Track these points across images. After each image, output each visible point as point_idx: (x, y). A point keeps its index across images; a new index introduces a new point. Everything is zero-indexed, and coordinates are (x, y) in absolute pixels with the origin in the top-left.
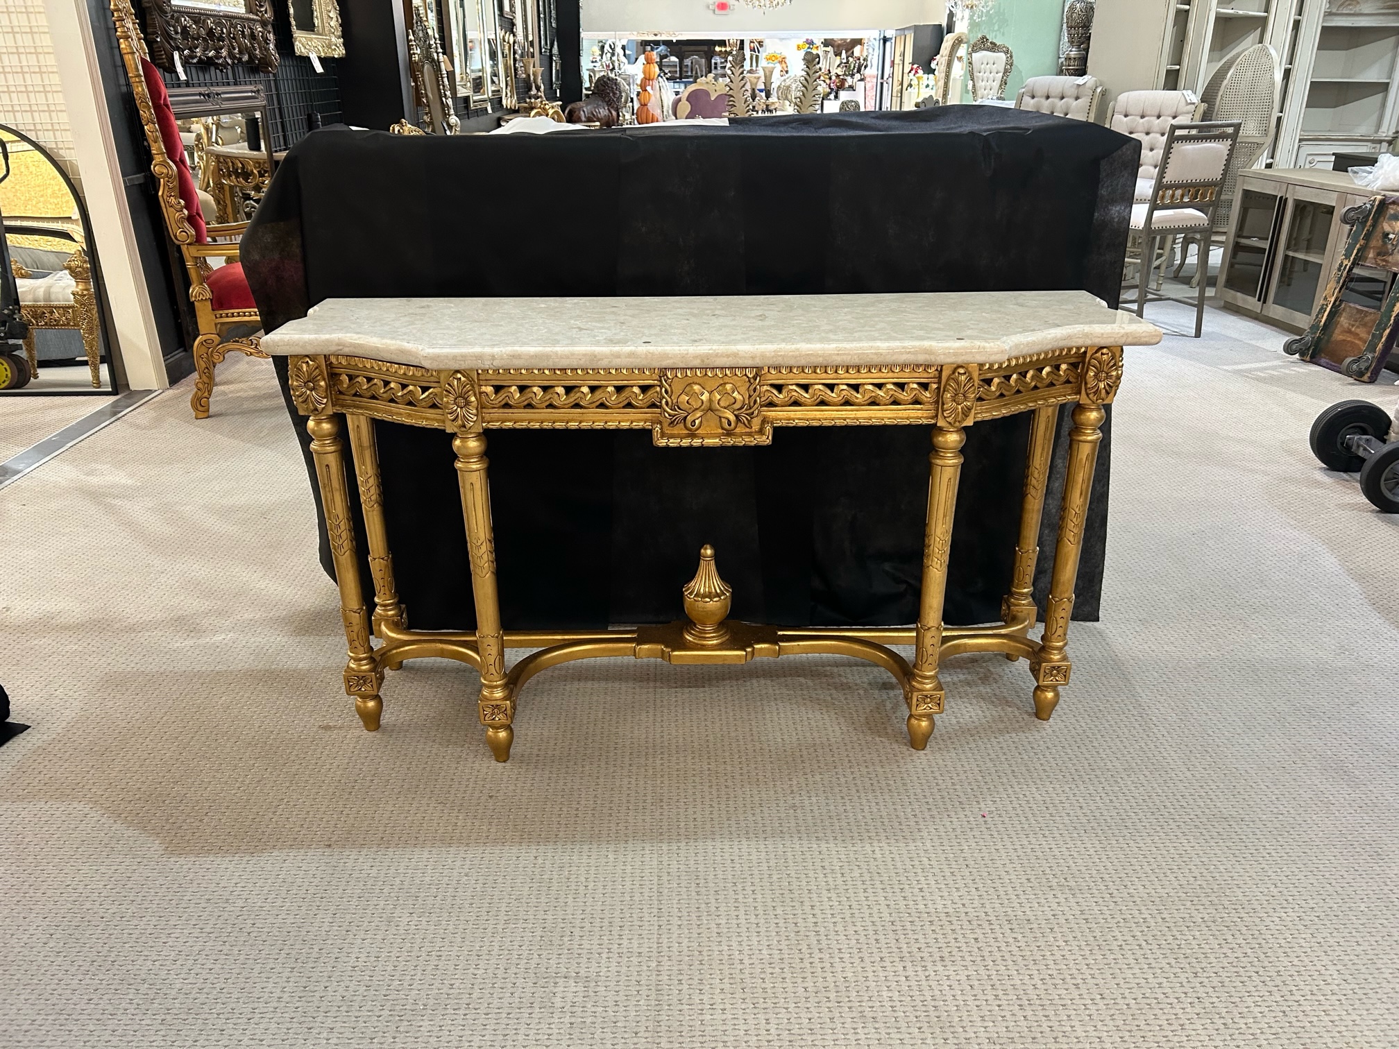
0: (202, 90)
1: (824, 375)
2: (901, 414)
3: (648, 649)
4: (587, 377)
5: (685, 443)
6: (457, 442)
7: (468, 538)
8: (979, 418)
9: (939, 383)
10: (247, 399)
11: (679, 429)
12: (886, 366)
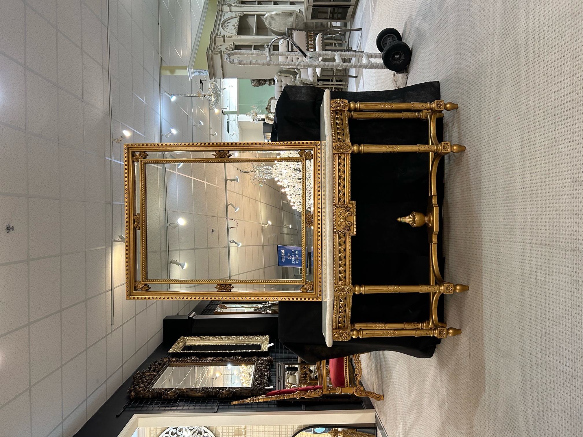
0: (277, 382)
1: (336, 187)
2: (348, 164)
3: (434, 239)
4: (336, 254)
5: (355, 226)
6: (356, 293)
7: (387, 293)
8: (349, 141)
9: (339, 153)
10: (378, 382)
11: (352, 228)
12: (333, 169)
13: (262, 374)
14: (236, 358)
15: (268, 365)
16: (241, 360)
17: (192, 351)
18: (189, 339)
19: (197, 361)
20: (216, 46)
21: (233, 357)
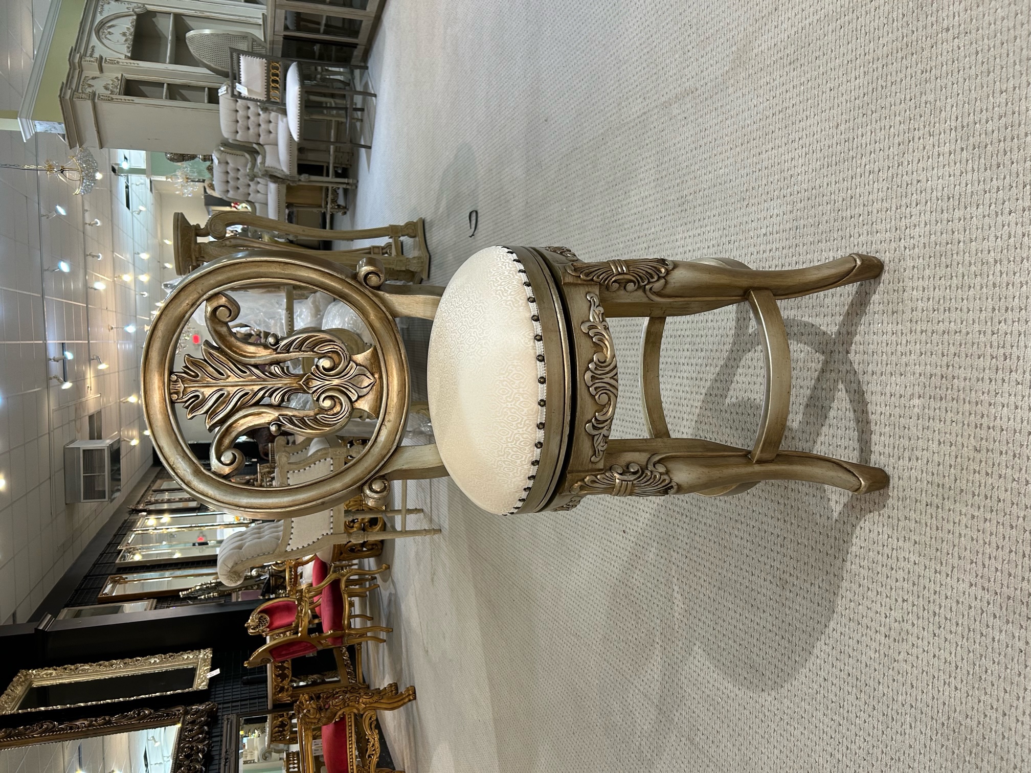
13: (191, 748)
14: (138, 715)
15: (206, 723)
16: (151, 718)
17: (43, 709)
18: (39, 675)
19: (53, 732)
20: (82, 80)
21: (134, 712)
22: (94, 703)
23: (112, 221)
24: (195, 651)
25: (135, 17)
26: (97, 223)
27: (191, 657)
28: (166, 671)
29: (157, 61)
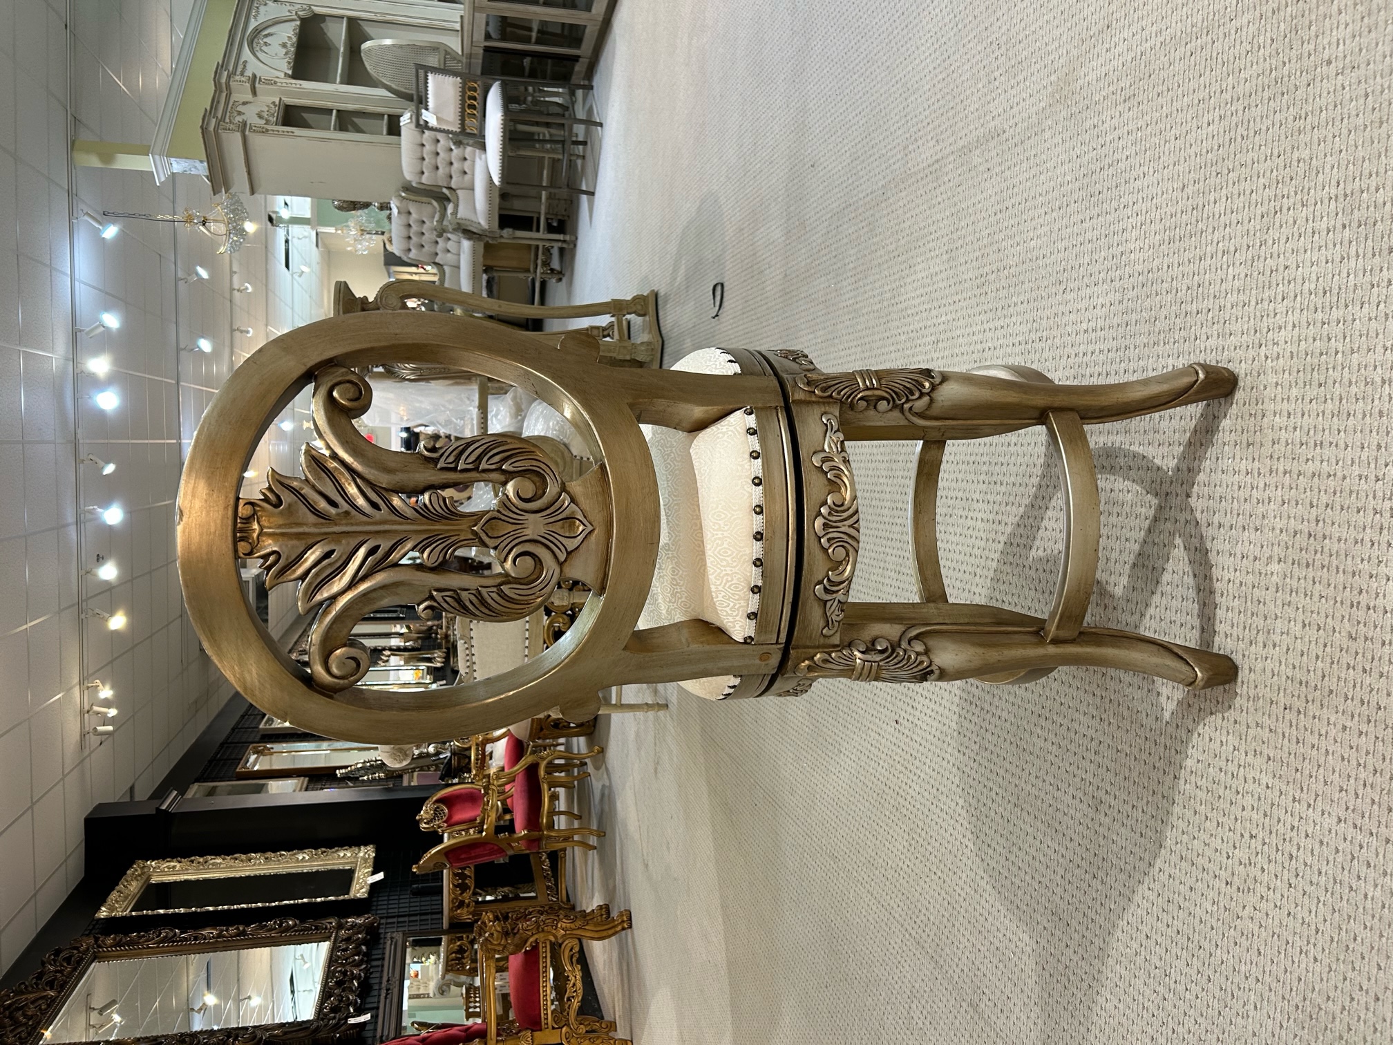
13: (345, 973)
14: (280, 925)
16: (296, 931)
18: (159, 867)
19: (174, 942)
20: (230, 106)
21: (275, 923)
22: (226, 907)
23: (266, 286)
24: (353, 848)
25: (298, 23)
26: (247, 288)
27: (349, 855)
28: (317, 872)
29: (324, 80)
